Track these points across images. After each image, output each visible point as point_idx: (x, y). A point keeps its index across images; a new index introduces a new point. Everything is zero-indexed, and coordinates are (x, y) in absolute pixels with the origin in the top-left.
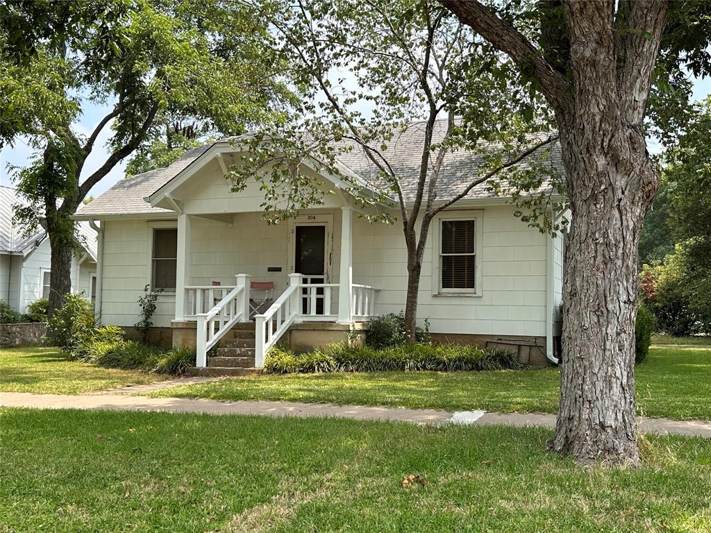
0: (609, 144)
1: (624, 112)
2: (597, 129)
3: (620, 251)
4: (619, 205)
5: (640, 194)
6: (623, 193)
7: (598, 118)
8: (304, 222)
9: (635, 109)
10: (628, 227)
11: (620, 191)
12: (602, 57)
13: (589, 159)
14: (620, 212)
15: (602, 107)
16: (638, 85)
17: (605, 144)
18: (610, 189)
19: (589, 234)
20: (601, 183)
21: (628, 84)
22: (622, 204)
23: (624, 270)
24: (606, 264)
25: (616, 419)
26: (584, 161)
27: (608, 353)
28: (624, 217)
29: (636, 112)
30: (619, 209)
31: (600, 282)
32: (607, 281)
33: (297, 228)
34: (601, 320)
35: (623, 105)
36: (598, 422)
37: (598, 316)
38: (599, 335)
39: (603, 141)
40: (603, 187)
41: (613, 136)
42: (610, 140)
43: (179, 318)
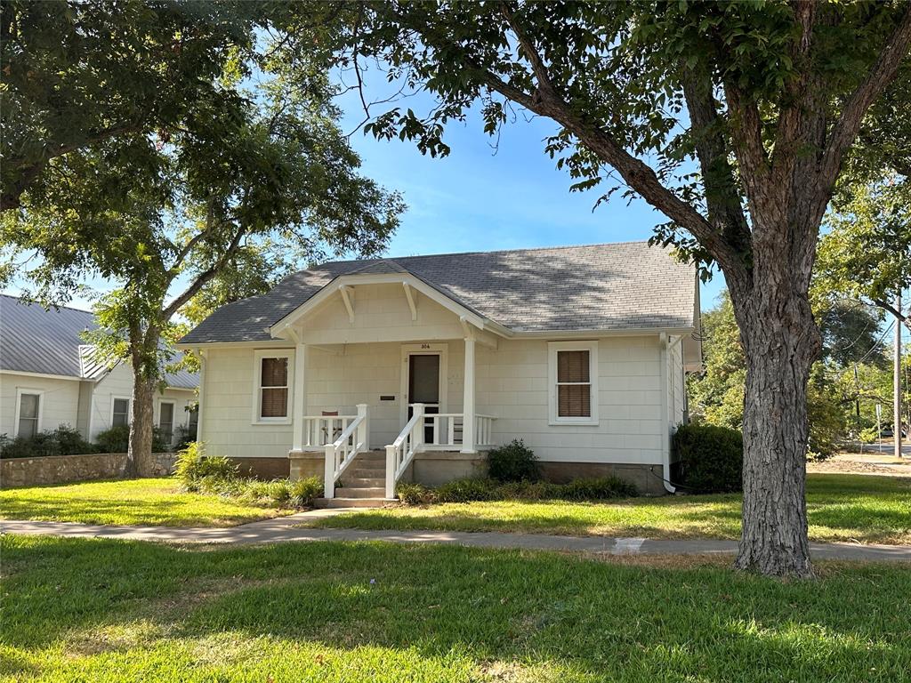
0: (783, 310)
1: (794, 283)
2: (774, 298)
3: (794, 399)
4: (791, 360)
5: (808, 351)
6: (795, 350)
7: (774, 289)
8: (418, 350)
9: (802, 281)
10: (799, 378)
11: (792, 349)
12: (779, 241)
13: (766, 322)
14: (793, 366)
15: (778, 280)
16: (804, 262)
17: (780, 310)
18: (784, 347)
19: (767, 384)
20: (777, 342)
21: (797, 261)
22: (794, 359)
23: (797, 414)
24: (783, 410)
25: (794, 541)
26: (762, 324)
27: (786, 485)
28: (796, 370)
29: (803, 284)
30: (791, 363)
31: (778, 425)
32: (784, 423)
33: (411, 356)
34: (780, 457)
35: (793, 278)
36: (779, 544)
37: (777, 454)
38: (779, 470)
39: (778, 307)
40: (778, 345)
41: (786, 304)
42: (784, 307)
43: (297, 449)
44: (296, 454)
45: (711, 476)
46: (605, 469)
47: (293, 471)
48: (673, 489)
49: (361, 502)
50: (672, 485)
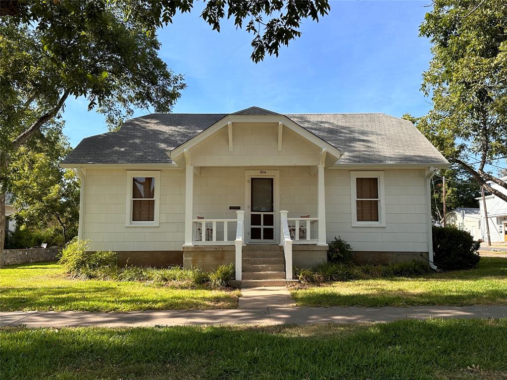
8: (257, 174)
33: (252, 179)
43: (189, 243)
44: (188, 248)
45: (460, 258)
46: (390, 255)
47: (186, 260)
48: (435, 267)
49: (269, 282)
50: (435, 265)
